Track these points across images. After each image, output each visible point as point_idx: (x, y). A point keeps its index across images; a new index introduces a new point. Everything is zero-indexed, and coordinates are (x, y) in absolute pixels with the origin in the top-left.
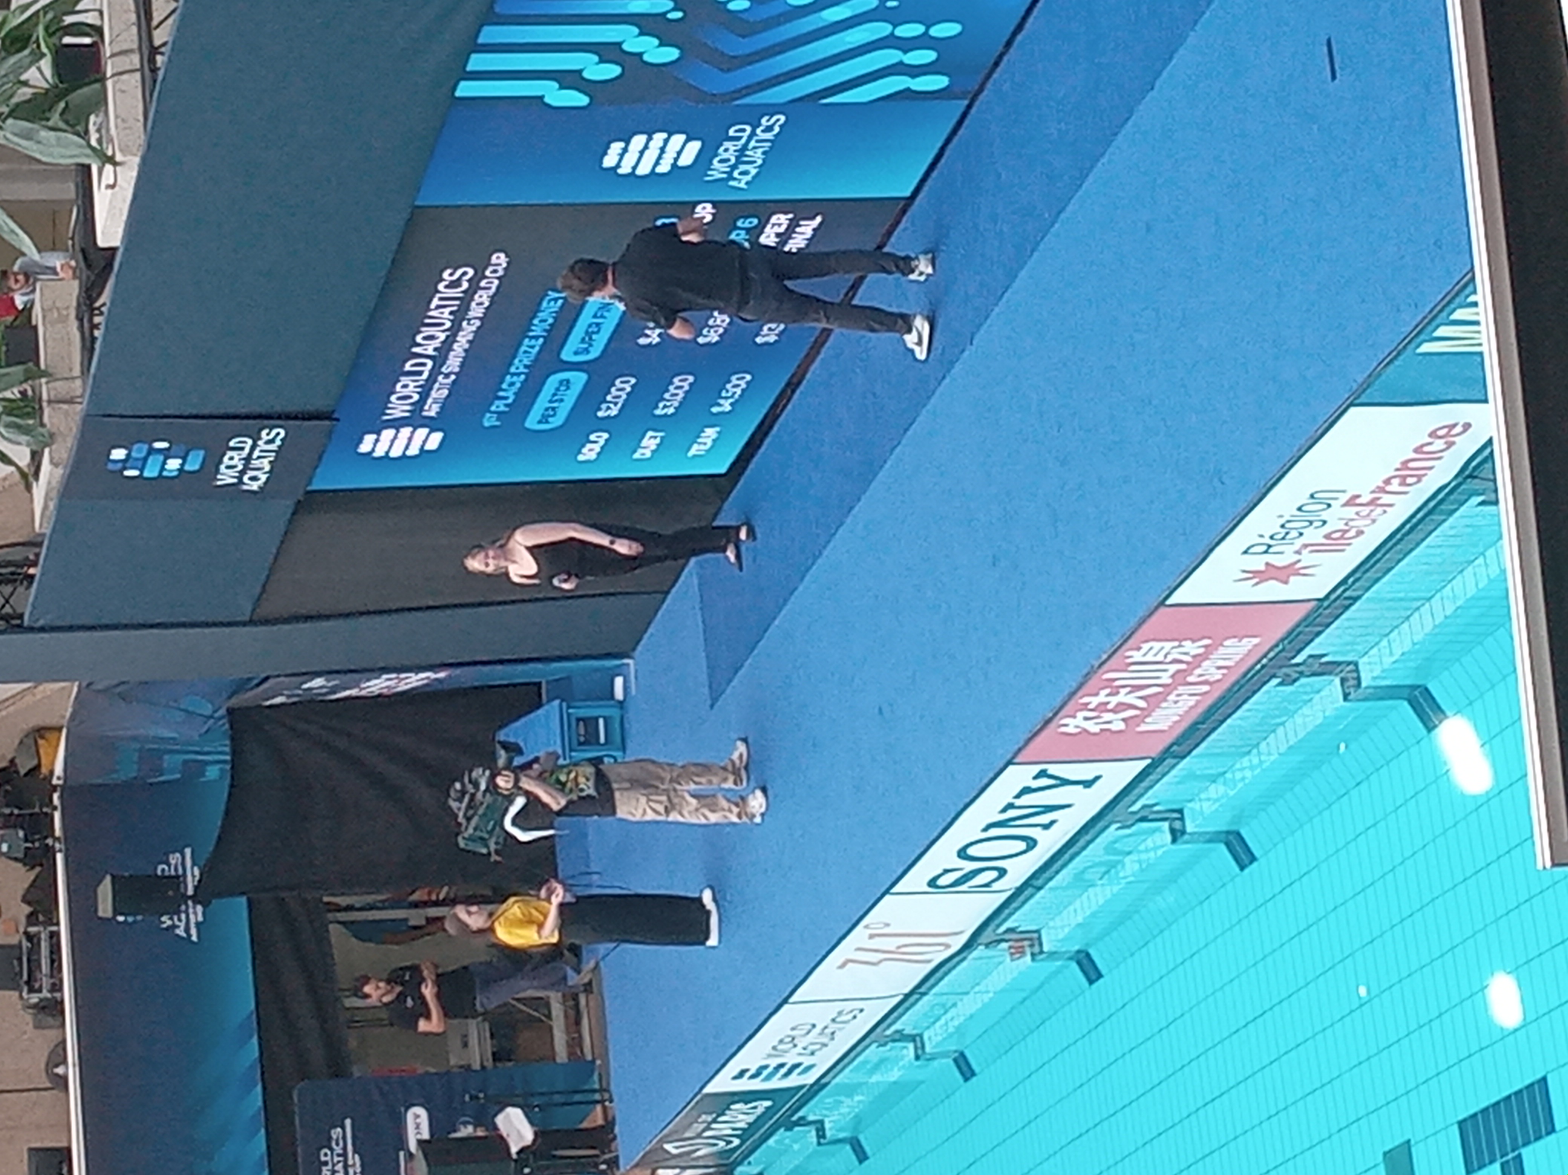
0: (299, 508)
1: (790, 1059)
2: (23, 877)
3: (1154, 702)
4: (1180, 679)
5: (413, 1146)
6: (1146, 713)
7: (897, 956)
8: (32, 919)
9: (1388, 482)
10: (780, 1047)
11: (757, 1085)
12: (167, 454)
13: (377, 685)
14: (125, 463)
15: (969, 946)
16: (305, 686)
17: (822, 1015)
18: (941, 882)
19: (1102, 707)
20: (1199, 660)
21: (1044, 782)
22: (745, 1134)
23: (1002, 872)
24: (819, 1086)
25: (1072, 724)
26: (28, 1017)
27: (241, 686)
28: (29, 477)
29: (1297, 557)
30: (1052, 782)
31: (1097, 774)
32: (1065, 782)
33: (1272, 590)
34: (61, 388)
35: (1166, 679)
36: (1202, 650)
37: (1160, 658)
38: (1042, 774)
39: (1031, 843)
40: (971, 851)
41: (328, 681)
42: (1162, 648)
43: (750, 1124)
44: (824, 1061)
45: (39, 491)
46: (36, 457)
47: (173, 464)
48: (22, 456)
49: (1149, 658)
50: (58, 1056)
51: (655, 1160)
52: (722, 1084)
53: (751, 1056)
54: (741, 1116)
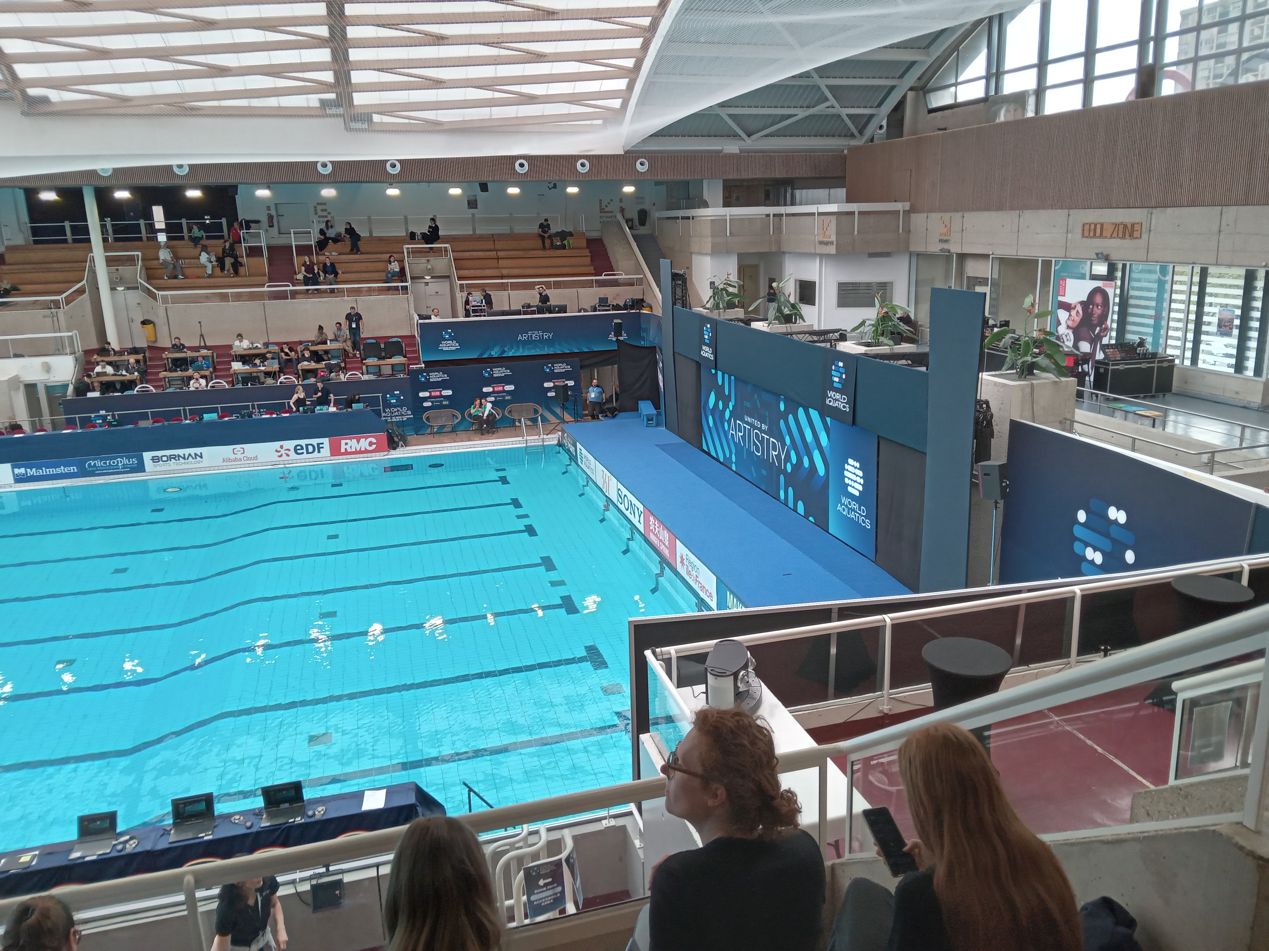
0: (697, 362)
1: (584, 460)
2: (622, 304)
3: (656, 535)
4: (661, 540)
5: (566, 382)
6: (654, 533)
7: (605, 482)
8: (613, 305)
9: (701, 584)
10: (585, 457)
11: (578, 453)
12: (709, 336)
13: (660, 377)
14: (707, 327)
15: (606, 496)
16: (660, 363)
17: (592, 466)
19: (655, 525)
20: (665, 545)
22: (569, 450)
24: (578, 465)
25: (651, 518)
26: (593, 304)
27: (661, 350)
28: (704, 307)
29: (685, 564)
32: (640, 517)
33: (678, 559)
34: (722, 314)
39: (627, 510)
41: (661, 367)
44: (583, 466)
45: (701, 309)
46: (708, 309)
47: (706, 337)
48: (708, 306)
50: (585, 311)
51: (563, 431)
52: (579, 446)
53: (584, 452)
54: (572, 449)
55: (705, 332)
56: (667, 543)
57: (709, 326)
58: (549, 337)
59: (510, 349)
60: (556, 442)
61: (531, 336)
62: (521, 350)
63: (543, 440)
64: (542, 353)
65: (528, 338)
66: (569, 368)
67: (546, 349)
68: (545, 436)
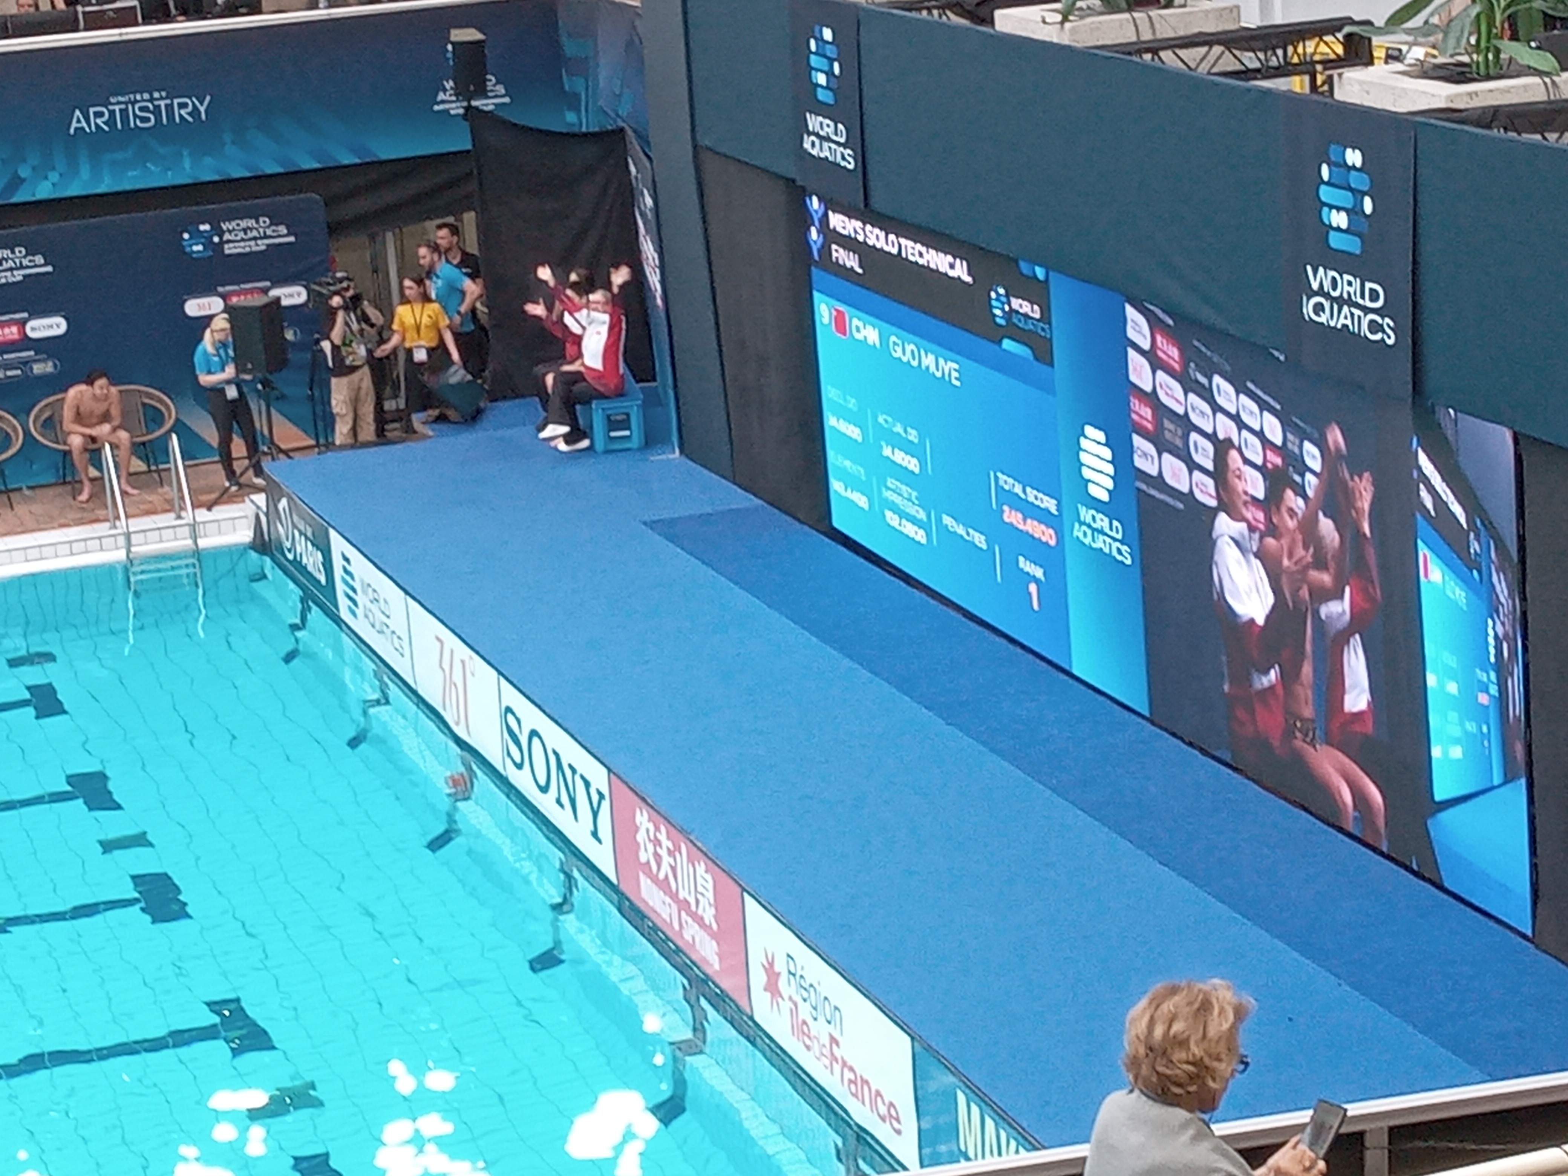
0: (790, 182)
1: (361, 598)
3: (663, 885)
4: (683, 905)
5: (275, 292)
6: (655, 879)
7: (448, 683)
9: (851, 1069)
10: (370, 590)
11: (338, 573)
12: (829, 74)
13: (648, 250)
14: (820, 40)
15: (459, 742)
16: (646, 192)
17: (397, 623)
18: (510, 716)
19: (657, 843)
20: (699, 921)
21: (595, 798)
23: (519, 766)
24: (340, 623)
25: (643, 818)
27: (644, 141)
29: (786, 997)
30: (595, 805)
31: (603, 841)
33: (758, 978)
35: (682, 894)
36: (707, 922)
37: (700, 889)
38: (601, 796)
39: (544, 789)
40: (536, 740)
41: (650, 210)
42: (707, 890)
43: (305, 568)
44: (360, 627)
47: (821, 79)
49: (700, 881)
51: (273, 491)
52: (338, 544)
53: (361, 567)
54: (312, 560)
55: (814, 60)
56: (709, 914)
57: (827, 34)
58: (195, 112)
59: (40, 172)
60: (245, 535)
61: (124, 112)
62: (85, 172)
63: (194, 529)
64: (171, 179)
65: (111, 122)
66: (282, 235)
67: (187, 163)
68: (202, 515)
